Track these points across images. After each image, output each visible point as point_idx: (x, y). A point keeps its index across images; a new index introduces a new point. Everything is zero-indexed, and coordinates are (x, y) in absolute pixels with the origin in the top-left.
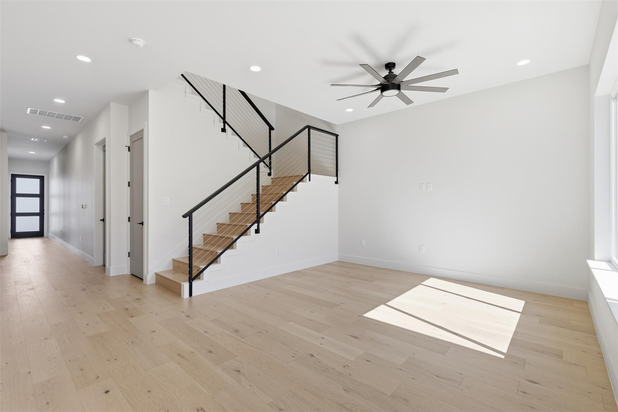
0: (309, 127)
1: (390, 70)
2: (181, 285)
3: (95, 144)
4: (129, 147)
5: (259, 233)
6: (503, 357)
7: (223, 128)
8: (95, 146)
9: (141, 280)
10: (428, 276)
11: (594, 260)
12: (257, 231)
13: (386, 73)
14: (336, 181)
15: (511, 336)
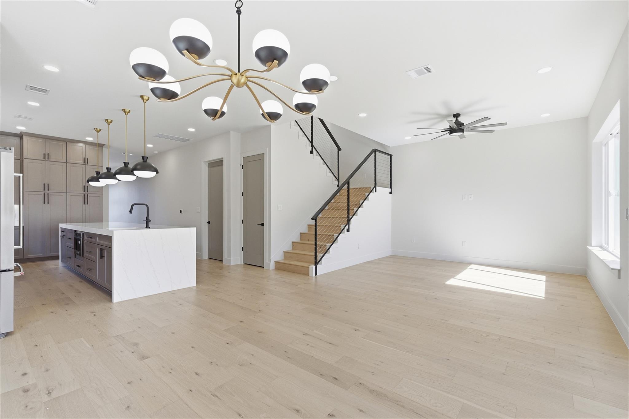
0: (375, 151)
1: (457, 118)
2: (309, 268)
3: (204, 162)
4: (243, 166)
5: (349, 232)
6: (544, 298)
7: (311, 150)
8: (203, 163)
9: (263, 268)
10: (470, 264)
11: (592, 246)
12: (348, 230)
13: (454, 120)
14: (390, 191)
15: (544, 290)
